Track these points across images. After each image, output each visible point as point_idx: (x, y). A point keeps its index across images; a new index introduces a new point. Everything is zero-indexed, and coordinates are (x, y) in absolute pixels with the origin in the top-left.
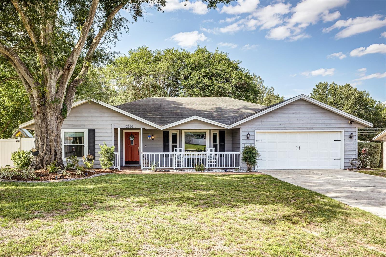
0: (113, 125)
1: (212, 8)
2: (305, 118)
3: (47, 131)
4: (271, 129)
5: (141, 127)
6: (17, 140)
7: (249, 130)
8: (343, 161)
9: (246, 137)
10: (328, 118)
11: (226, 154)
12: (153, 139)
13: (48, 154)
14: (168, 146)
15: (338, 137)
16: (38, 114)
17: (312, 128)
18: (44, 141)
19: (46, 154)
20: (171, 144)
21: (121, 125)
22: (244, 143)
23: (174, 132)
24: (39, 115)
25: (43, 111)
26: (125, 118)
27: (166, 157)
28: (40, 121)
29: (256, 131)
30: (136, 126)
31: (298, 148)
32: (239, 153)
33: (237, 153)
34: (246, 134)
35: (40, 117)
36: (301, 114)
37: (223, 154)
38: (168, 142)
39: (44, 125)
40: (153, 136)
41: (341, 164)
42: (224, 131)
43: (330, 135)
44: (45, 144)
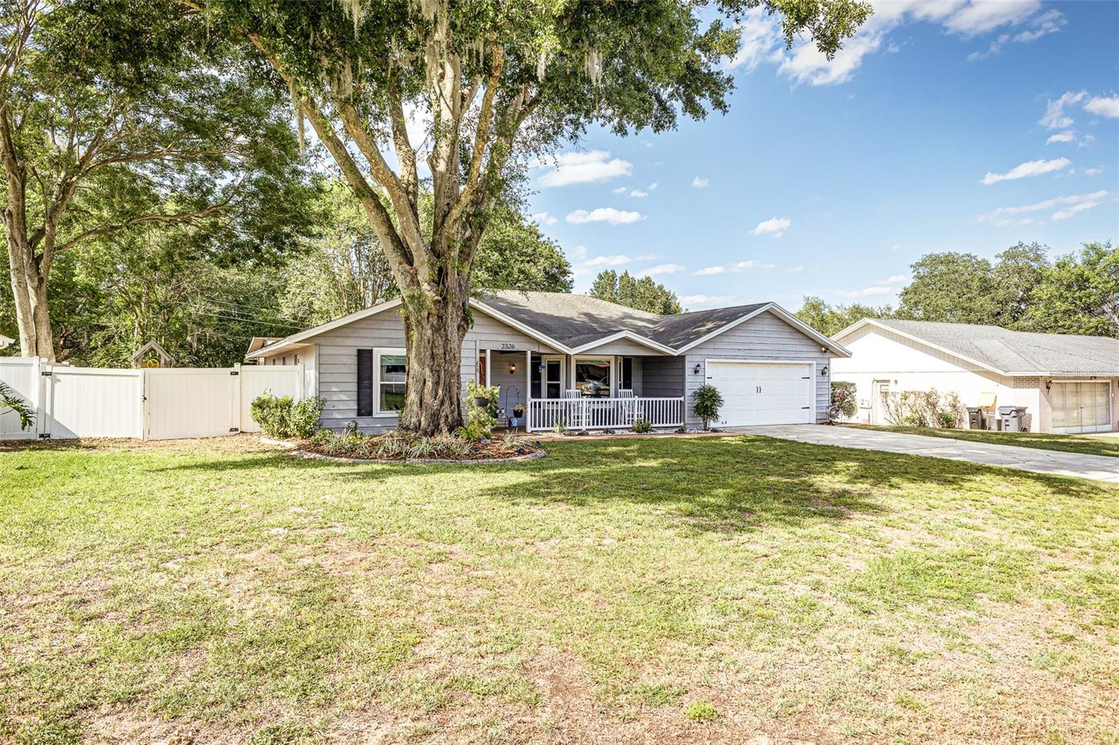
0: (478, 342)
2: (769, 341)
3: (445, 354)
4: (726, 357)
5: (529, 349)
6: (232, 369)
7: (698, 359)
8: (814, 411)
9: (693, 371)
10: (796, 342)
12: (512, 372)
13: (447, 403)
14: (539, 385)
15: (806, 372)
16: (428, 318)
17: (777, 358)
18: (439, 376)
20: (545, 382)
21: (493, 343)
22: (692, 384)
23: (553, 358)
24: (431, 319)
25: (441, 311)
26: (500, 330)
27: (535, 407)
28: (429, 332)
29: (707, 360)
30: (519, 345)
31: (759, 390)
32: (682, 399)
33: (679, 399)
34: (693, 365)
35: (432, 325)
36: (765, 334)
38: (539, 379)
39: (440, 342)
40: (513, 366)
41: (811, 416)
42: (630, 359)
43: (797, 369)
44: (442, 382)
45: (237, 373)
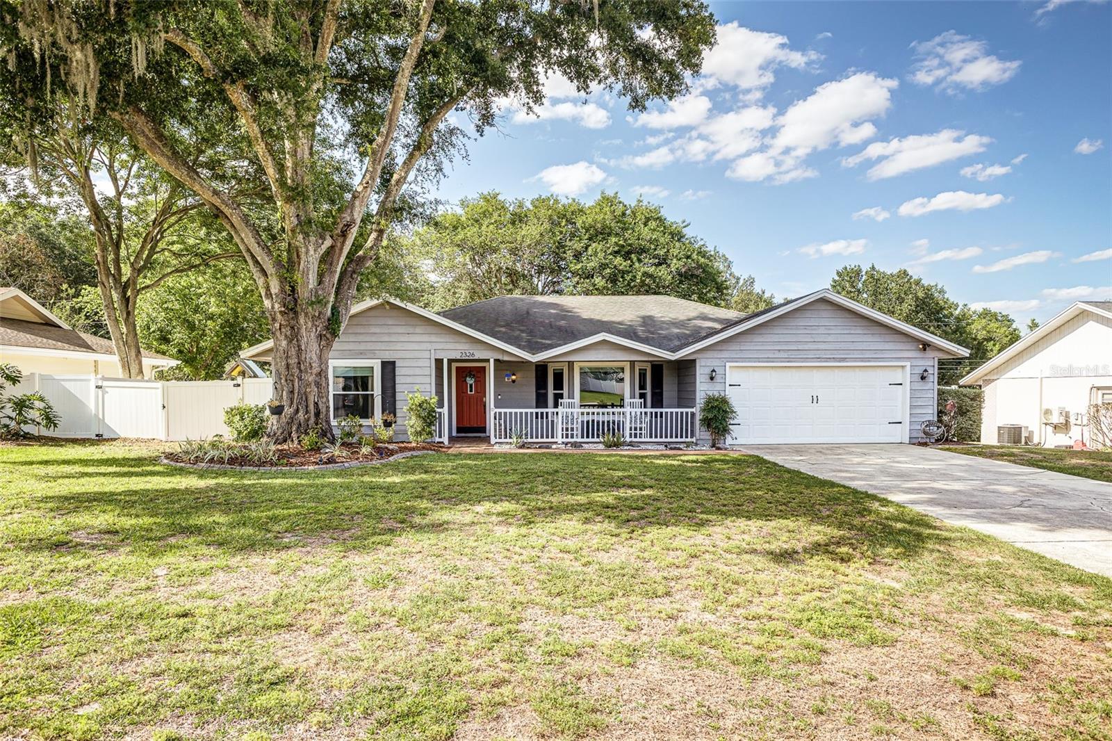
0: (433, 351)
1: (636, 110)
2: (830, 339)
3: (299, 363)
4: (758, 360)
5: (492, 356)
6: (235, 382)
7: (715, 363)
8: (907, 426)
9: (708, 377)
10: (876, 338)
11: (667, 413)
12: (514, 381)
13: (301, 412)
14: (546, 395)
15: (898, 376)
16: (280, 329)
17: (843, 360)
18: (293, 385)
19: (297, 411)
20: (551, 392)
21: (450, 352)
22: (703, 389)
23: (558, 366)
24: (283, 330)
25: (292, 322)
26: (457, 338)
27: (542, 418)
28: (284, 343)
29: (728, 365)
30: (480, 354)
31: (815, 400)
32: (693, 410)
33: (689, 410)
34: (708, 371)
35: (286, 336)
36: (822, 330)
37: (661, 413)
38: (546, 388)
39: (293, 352)
40: (514, 374)
41: (902, 433)
42: (662, 365)
43: (879, 372)
44: (296, 391)
45: (239, 385)
